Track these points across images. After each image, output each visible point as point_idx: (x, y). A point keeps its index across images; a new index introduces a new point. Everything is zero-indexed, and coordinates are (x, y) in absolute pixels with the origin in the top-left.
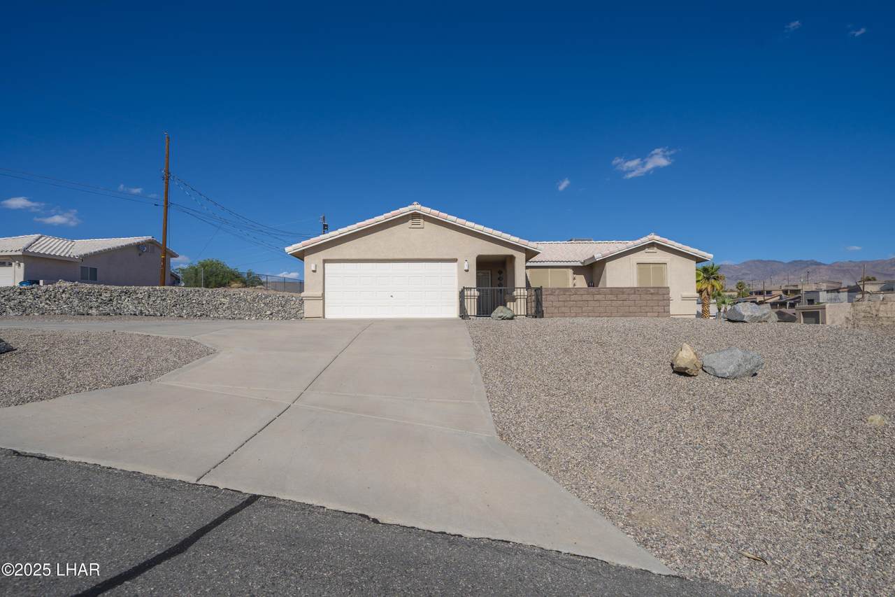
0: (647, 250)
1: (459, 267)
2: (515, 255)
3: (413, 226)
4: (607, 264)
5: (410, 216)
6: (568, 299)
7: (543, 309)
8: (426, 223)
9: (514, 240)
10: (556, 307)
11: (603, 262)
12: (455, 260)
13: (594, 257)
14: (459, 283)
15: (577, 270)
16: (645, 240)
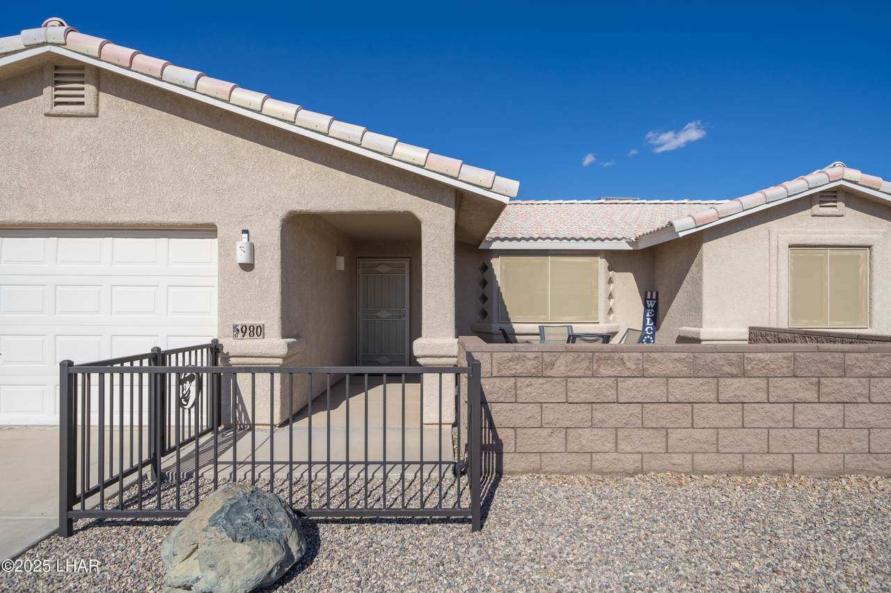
0: (817, 209)
1: (225, 253)
2: (420, 215)
3: (60, 109)
4: (707, 247)
5: (48, 75)
6: (610, 395)
7: (502, 434)
8: (105, 98)
9: (410, 156)
10: (554, 429)
11: (695, 241)
12: (208, 230)
13: (671, 224)
14: (222, 311)
15: (617, 260)
16: (819, 179)
